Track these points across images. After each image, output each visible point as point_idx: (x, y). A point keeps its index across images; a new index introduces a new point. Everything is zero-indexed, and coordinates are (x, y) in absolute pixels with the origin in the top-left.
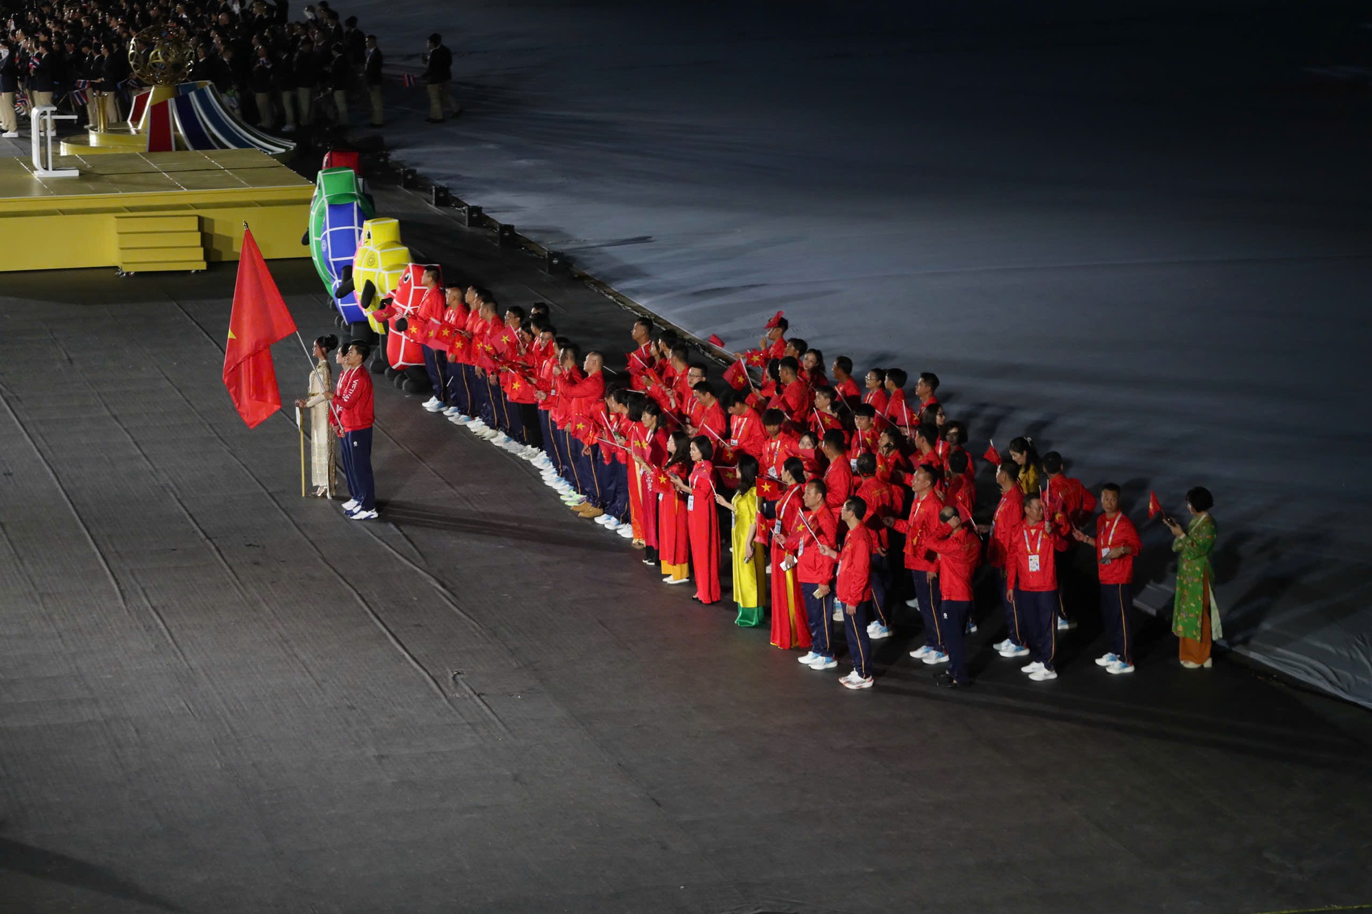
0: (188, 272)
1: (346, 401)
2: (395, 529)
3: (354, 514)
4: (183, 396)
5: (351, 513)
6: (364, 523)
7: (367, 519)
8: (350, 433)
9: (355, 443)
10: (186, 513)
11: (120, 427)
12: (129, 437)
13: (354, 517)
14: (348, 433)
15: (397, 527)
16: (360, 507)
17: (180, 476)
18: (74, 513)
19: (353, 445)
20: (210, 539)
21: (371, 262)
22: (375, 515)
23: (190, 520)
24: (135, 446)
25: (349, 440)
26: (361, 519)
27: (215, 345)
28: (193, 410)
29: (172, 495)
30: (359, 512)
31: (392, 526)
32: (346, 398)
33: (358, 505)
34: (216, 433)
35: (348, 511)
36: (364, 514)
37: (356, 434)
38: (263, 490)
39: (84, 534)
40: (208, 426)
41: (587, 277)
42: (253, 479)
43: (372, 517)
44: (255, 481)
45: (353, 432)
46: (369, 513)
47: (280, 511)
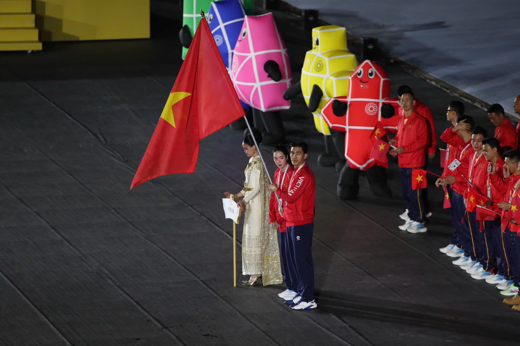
0: (25, 52)
1: (291, 195)
2: (339, 320)
3: (294, 305)
4: (76, 179)
5: (291, 303)
6: (304, 313)
7: (308, 309)
8: (292, 228)
9: (298, 238)
10: (133, 301)
11: (30, 211)
12: (43, 221)
13: (296, 308)
14: (290, 227)
15: (339, 317)
16: (299, 298)
17: (109, 262)
18: (25, 299)
19: (296, 239)
20: (166, 328)
21: (319, 67)
22: (315, 305)
23: (139, 307)
24: (53, 231)
25: (292, 234)
26: (301, 310)
27: (83, 128)
28: (92, 194)
29: (109, 281)
30: (300, 302)
31: (334, 317)
32: (290, 192)
33: (297, 296)
34: (124, 218)
35: (288, 301)
36: (304, 305)
37: (299, 229)
38: (195, 278)
39: (45, 321)
40: (113, 211)
41: (402, 62)
42: (180, 266)
43: (312, 307)
44: (182, 268)
45: (296, 227)
46: (310, 304)
47: (220, 299)
